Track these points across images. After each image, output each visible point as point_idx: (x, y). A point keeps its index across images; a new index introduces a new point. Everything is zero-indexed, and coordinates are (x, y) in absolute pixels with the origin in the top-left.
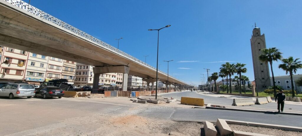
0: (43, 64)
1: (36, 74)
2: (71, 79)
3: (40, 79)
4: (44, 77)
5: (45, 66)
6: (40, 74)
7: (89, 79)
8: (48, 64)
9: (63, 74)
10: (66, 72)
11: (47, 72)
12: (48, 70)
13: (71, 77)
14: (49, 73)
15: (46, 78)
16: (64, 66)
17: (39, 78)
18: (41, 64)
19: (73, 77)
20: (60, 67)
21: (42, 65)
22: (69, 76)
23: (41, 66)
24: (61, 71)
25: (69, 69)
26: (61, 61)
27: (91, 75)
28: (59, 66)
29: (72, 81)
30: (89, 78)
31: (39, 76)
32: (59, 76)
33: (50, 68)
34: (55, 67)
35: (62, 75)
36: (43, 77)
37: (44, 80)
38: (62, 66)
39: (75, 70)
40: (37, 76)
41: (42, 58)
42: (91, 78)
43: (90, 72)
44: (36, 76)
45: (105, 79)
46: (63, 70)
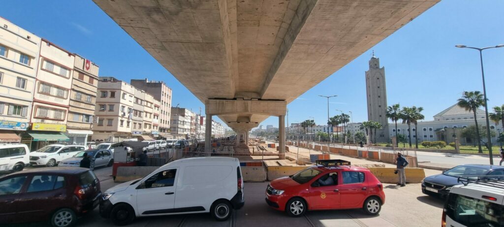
0: (24, 80)
1: (6, 107)
2: (88, 121)
3: (19, 124)
4: (28, 116)
5: (30, 85)
6: (18, 108)
7: (119, 123)
8: (37, 80)
9: (71, 109)
10: (77, 104)
11: (35, 104)
12: (38, 97)
13: (88, 116)
14: (40, 107)
15: (33, 120)
16: (73, 90)
17: (16, 119)
18: (19, 78)
19: (91, 118)
20: (65, 92)
21: (22, 83)
22: (83, 114)
23: (18, 85)
24: (66, 102)
25: (84, 98)
26: (67, 76)
27: (123, 113)
28: (64, 89)
29: (88, 126)
30: (120, 119)
31: (14, 113)
32: (63, 113)
33: (42, 93)
34: (54, 91)
35: (70, 112)
36: (24, 117)
37: (28, 126)
38: (70, 88)
39: (94, 101)
40: (9, 115)
41: (21, 61)
42: (123, 119)
43: (121, 105)
44: (5, 113)
45: (144, 122)
46: (71, 100)
